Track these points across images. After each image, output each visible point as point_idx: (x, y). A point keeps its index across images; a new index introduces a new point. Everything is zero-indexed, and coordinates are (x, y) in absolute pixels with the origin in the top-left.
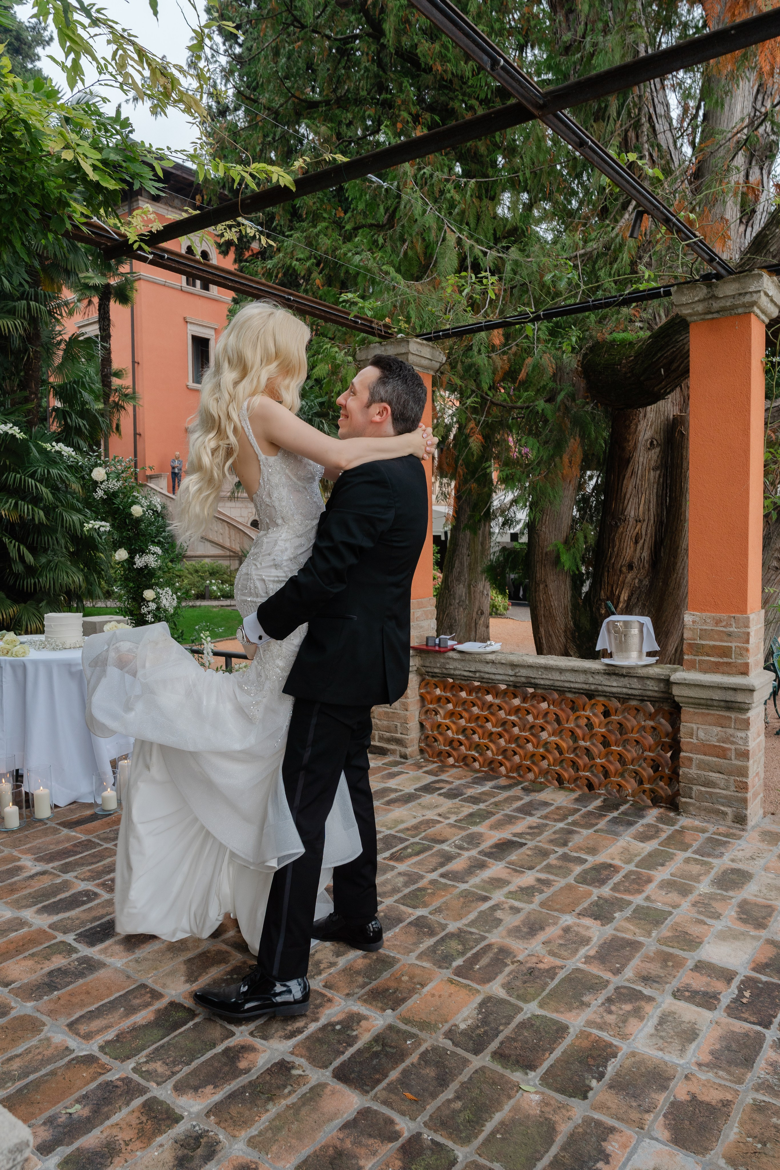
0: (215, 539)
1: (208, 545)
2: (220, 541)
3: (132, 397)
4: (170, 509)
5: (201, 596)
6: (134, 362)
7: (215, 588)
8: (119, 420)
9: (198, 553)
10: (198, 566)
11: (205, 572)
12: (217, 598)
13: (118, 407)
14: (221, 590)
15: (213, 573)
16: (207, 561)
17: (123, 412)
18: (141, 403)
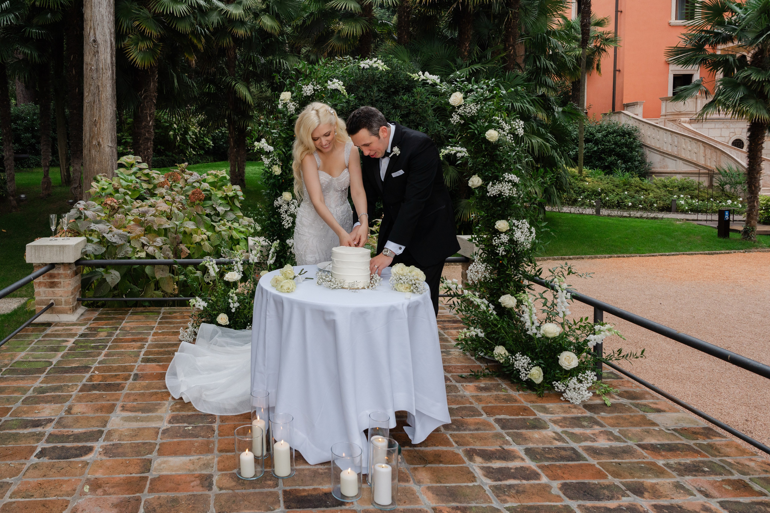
0: (689, 158)
1: (680, 162)
2: (694, 159)
3: (613, 40)
4: (643, 131)
5: (667, 209)
6: (617, 11)
7: (682, 202)
8: (599, 61)
9: (669, 170)
10: (667, 182)
11: (673, 187)
12: (684, 212)
13: (599, 50)
14: (690, 205)
15: (682, 189)
16: (678, 177)
17: (603, 54)
18: (622, 44)
